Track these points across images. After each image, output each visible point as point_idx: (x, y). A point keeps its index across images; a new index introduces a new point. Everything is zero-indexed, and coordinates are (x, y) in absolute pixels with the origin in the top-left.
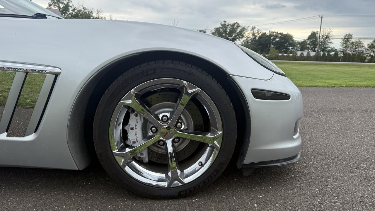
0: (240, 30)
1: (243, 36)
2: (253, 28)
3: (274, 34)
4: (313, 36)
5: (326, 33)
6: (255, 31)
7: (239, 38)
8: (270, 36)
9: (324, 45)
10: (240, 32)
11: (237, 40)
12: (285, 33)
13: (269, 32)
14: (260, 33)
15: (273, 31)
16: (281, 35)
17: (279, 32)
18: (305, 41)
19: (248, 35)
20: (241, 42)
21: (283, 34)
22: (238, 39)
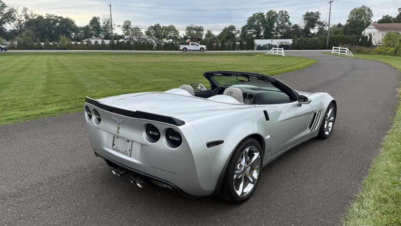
0: (8, 12)
1: (14, 19)
2: (25, 10)
3: (53, 18)
4: (95, 21)
5: (107, 19)
6: (29, 13)
7: (9, 21)
8: (48, 20)
9: (107, 31)
10: (8, 13)
11: (7, 23)
12: (64, 17)
13: (46, 16)
14: (35, 16)
15: (51, 15)
16: (60, 19)
17: (58, 16)
18: (87, 26)
19: (19, 17)
20: (12, 26)
21: (63, 18)
22: (7, 21)
